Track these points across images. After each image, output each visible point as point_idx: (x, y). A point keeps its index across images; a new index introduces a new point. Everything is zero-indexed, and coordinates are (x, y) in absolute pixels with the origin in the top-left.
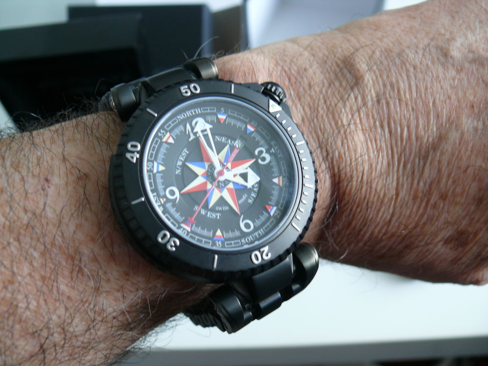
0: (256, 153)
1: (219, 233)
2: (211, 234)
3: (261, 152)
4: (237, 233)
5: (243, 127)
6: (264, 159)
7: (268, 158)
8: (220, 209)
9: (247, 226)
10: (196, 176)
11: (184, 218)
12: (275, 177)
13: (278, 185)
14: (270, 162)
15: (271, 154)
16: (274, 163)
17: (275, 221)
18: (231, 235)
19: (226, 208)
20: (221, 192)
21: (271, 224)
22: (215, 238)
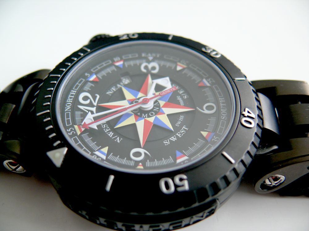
0: (144, 70)
1: (205, 134)
2: (201, 141)
3: (146, 67)
4: (213, 120)
5: (113, 68)
6: (154, 68)
7: (155, 64)
8: (179, 123)
9: (209, 108)
10: (134, 125)
11: (170, 157)
12: (176, 68)
13: (184, 69)
14: (159, 65)
15: (153, 61)
16: (163, 63)
17: (217, 86)
18: (211, 125)
19: (182, 117)
20: (163, 113)
21: (217, 89)
22: (209, 140)
